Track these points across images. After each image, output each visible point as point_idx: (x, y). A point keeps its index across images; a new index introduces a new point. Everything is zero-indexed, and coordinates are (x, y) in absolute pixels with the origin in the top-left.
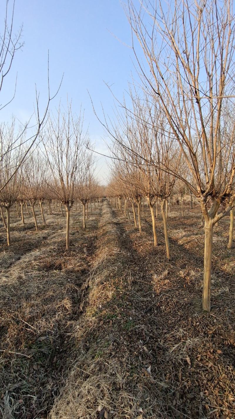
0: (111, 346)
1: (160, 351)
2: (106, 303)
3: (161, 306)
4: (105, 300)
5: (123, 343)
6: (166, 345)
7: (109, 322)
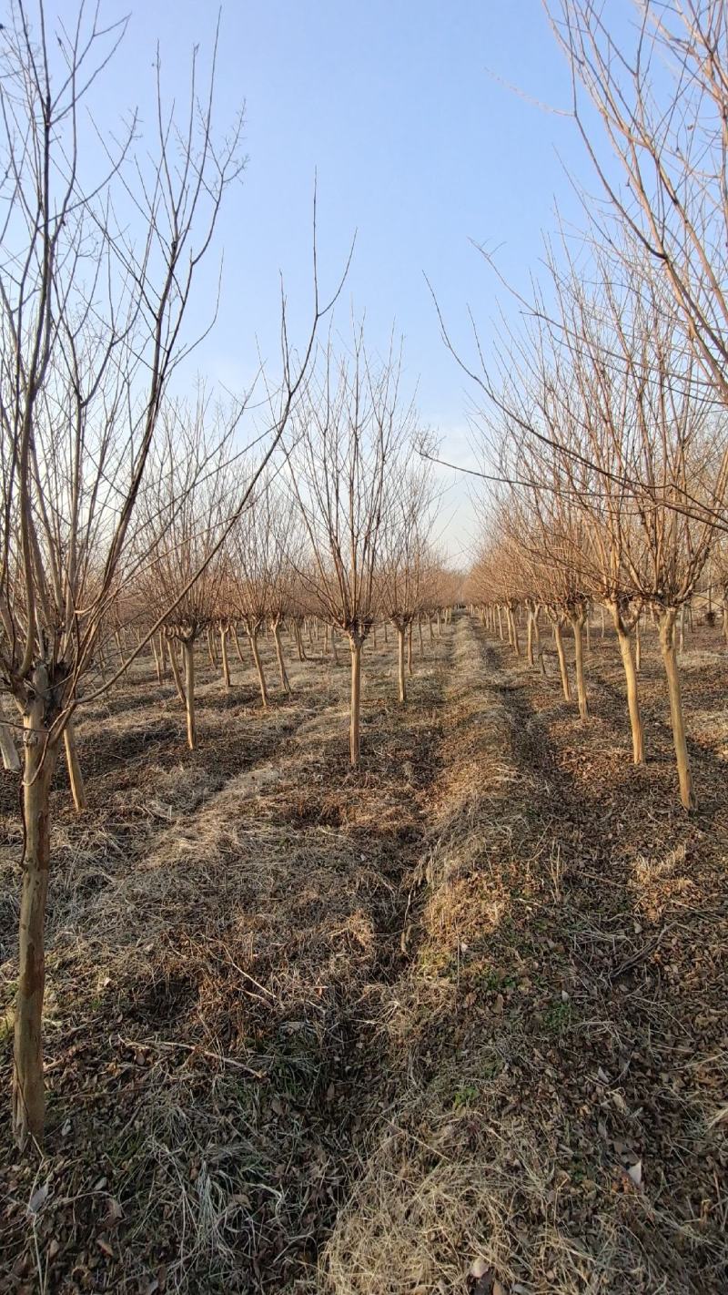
0: (504, 1075)
1: (670, 1117)
2: (481, 939)
3: (666, 964)
4: (478, 927)
5: (542, 1071)
6: (692, 1098)
7: (494, 999)
